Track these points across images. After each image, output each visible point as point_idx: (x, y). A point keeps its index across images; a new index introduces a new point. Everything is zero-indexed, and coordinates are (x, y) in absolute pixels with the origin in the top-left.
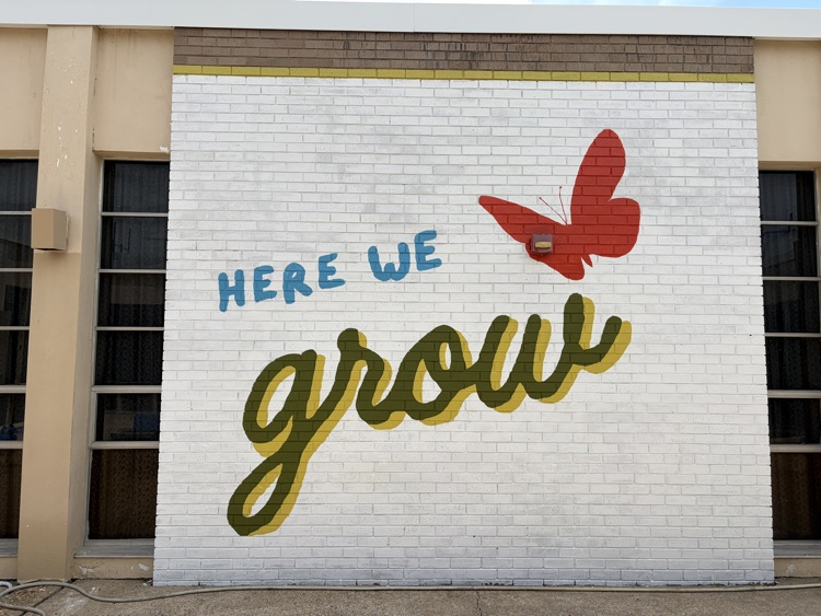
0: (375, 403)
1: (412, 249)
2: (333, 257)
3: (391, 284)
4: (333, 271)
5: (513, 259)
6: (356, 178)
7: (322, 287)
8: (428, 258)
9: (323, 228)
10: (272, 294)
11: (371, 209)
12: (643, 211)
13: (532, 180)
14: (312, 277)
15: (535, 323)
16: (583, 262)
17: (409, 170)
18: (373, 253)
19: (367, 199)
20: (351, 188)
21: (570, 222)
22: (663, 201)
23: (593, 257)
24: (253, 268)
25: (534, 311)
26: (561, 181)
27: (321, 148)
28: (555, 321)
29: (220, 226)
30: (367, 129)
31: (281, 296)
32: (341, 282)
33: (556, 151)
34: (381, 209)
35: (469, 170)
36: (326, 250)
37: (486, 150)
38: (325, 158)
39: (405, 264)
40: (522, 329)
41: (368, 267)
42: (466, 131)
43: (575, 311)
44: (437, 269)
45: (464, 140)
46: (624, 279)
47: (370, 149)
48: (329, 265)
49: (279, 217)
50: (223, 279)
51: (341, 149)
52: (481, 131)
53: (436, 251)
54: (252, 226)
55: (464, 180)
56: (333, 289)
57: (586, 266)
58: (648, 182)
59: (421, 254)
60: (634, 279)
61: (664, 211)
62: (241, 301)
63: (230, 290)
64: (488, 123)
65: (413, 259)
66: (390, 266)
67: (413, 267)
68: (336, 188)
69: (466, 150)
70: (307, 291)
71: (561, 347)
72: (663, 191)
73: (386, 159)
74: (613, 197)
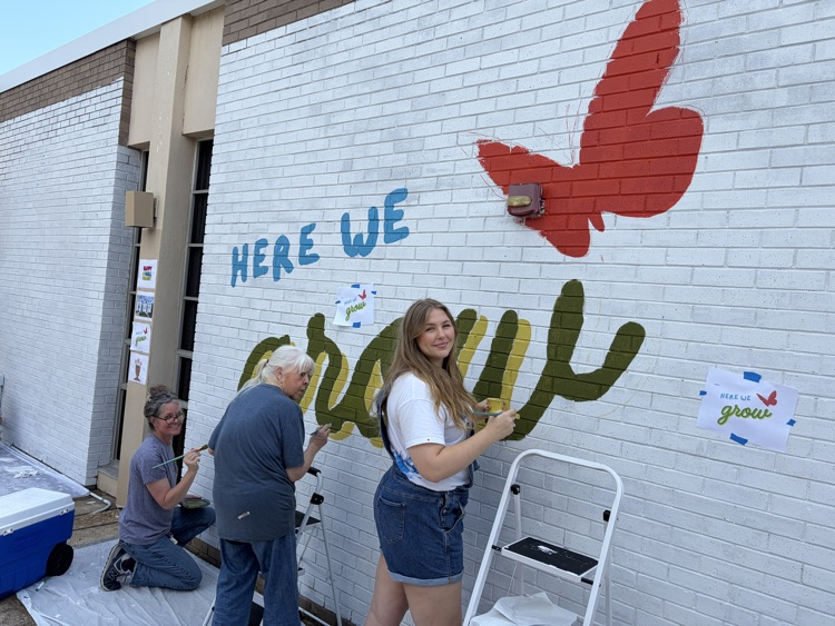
0: (331, 406)
1: (381, 215)
2: (311, 228)
3: (358, 261)
4: (310, 244)
5: (491, 224)
6: (338, 130)
7: (301, 264)
8: (397, 226)
9: (308, 193)
10: (265, 270)
11: (348, 166)
12: (711, 126)
13: (528, 99)
14: (294, 252)
15: (510, 322)
16: (591, 226)
17: (389, 109)
18: (346, 220)
19: (346, 153)
20: (335, 143)
21: (577, 161)
22: (757, 99)
23: (607, 217)
24: (254, 241)
25: (511, 304)
26: (572, 92)
27: (315, 99)
28: (538, 321)
29: (237, 197)
30: (353, 66)
31: (270, 274)
32: (315, 257)
33: (569, 43)
34: (358, 165)
35: (452, 97)
36: (307, 218)
37: (473, 64)
38: (316, 109)
39: (373, 233)
40: (491, 331)
41: (339, 239)
42: (454, 41)
43: (570, 308)
44: (404, 241)
45: (449, 56)
46: (657, 256)
47: (354, 90)
48: (309, 237)
49: (277, 183)
50: (235, 254)
51: (329, 96)
52: (469, 37)
53: (405, 217)
54: (257, 195)
55: (443, 113)
56: (310, 266)
57: (594, 233)
58: (729, 66)
59: (389, 220)
60: (677, 256)
61: (756, 120)
62: (244, 278)
63: (239, 266)
64: (480, 22)
65: (381, 228)
66: (360, 236)
67: (380, 239)
68: (321, 144)
69: (451, 69)
70: (289, 268)
71: (540, 365)
72: (760, 80)
73: (366, 100)
74: (655, 108)
